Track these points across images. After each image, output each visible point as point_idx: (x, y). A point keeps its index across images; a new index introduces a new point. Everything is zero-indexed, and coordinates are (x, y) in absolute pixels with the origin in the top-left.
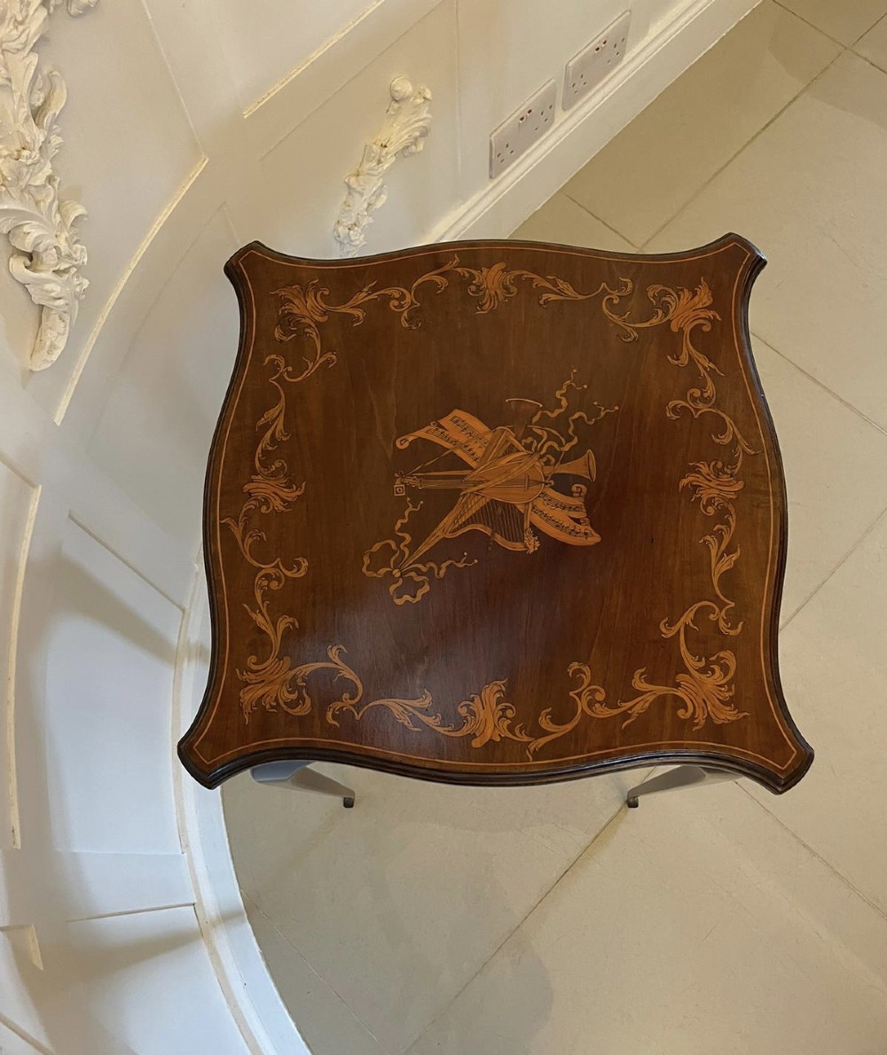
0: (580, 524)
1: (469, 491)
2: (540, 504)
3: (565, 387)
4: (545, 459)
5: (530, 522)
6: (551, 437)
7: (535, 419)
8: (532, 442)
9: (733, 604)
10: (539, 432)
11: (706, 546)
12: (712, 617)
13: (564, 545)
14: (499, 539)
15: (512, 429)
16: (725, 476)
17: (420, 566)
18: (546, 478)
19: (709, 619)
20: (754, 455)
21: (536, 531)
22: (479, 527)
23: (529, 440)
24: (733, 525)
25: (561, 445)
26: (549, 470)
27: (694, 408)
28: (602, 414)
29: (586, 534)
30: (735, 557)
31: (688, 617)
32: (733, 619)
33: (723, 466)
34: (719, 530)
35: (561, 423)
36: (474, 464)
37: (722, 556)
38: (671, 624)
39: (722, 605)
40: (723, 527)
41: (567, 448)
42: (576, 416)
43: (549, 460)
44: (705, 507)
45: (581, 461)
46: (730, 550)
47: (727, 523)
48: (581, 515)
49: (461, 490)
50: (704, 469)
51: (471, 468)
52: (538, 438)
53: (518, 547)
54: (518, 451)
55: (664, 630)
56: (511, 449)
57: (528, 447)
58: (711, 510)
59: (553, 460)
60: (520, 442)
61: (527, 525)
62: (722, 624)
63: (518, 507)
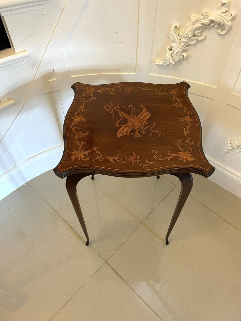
0: (123, 134)
1: (131, 116)
2: (128, 127)
3: (159, 132)
4: (139, 128)
5: (122, 126)
6: (145, 130)
7: (150, 127)
8: (143, 126)
9: (101, 161)
10: (146, 127)
11: (117, 156)
12: (98, 157)
13: (117, 132)
14: (119, 121)
15: (147, 123)
16: (136, 161)
17: (113, 109)
18: (134, 129)
19: (97, 156)
20: (142, 168)
21: (120, 127)
22: (122, 118)
23: (144, 126)
24: (122, 162)
25: (143, 131)
26: (136, 129)
27: (155, 156)
28: (152, 138)
29: (120, 135)
30: (114, 162)
31: (98, 152)
32: (97, 161)
33: (139, 161)
34: (121, 159)
35: (149, 131)
36: (137, 117)
37: (114, 160)
38: (97, 149)
39: (101, 159)
40: (122, 160)
41: (142, 132)
42: (151, 134)
43: (139, 129)
44: (127, 157)
45: (139, 134)
46: (115, 161)
47: (122, 161)
48: (125, 134)
49: (131, 115)
50: (138, 157)
51: (136, 116)
52: (145, 127)
53: (117, 124)
54: (141, 124)
55: (95, 148)
56: (141, 123)
57: (142, 125)
58: (126, 158)
59: (139, 130)
60: (143, 124)
61: (122, 125)
62: (96, 158)
63: (127, 124)
